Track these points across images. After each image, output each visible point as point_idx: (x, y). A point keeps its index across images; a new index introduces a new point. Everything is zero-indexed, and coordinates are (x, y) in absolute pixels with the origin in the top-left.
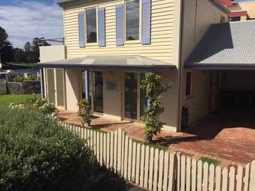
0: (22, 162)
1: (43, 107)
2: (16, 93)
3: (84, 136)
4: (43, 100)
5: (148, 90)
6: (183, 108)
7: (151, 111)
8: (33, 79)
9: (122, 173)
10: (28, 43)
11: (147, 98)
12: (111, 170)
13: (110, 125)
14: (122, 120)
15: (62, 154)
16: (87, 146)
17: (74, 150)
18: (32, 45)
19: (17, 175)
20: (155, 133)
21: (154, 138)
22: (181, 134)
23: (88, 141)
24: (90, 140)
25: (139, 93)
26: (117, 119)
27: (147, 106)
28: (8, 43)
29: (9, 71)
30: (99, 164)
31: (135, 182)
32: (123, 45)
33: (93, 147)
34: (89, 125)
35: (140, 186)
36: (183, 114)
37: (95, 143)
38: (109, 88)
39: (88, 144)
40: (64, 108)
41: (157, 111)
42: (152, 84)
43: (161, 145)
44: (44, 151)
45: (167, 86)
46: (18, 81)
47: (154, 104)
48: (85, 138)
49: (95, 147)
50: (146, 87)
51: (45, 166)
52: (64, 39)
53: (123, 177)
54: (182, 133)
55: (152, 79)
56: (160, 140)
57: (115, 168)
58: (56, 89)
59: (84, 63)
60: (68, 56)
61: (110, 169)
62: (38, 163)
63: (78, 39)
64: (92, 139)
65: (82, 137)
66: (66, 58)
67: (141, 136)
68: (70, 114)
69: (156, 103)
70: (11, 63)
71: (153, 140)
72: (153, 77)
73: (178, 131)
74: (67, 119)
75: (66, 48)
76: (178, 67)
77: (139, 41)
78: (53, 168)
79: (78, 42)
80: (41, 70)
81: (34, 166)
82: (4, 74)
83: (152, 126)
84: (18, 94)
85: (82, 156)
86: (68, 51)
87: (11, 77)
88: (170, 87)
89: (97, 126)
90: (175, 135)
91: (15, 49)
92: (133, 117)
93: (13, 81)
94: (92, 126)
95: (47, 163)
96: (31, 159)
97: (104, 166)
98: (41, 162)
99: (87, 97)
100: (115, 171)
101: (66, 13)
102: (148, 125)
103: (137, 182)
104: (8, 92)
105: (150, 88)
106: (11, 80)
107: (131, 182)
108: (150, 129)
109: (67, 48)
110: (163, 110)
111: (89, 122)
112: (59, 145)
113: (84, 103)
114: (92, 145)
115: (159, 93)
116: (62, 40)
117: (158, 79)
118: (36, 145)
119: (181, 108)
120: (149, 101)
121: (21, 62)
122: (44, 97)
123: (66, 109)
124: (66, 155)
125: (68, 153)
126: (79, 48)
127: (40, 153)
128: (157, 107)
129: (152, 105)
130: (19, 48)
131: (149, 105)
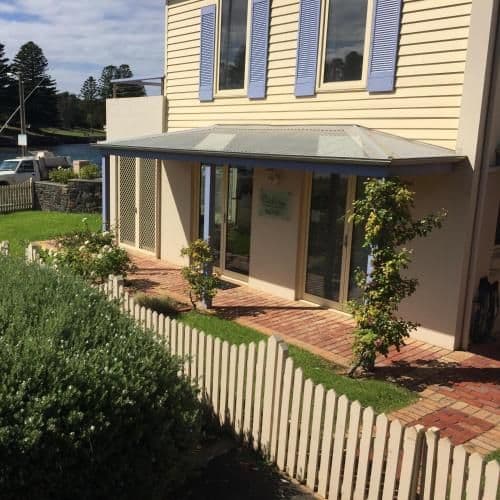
0: (24, 406)
1: (100, 256)
2: (53, 209)
3: (177, 350)
4: (104, 234)
5: (372, 229)
6: (483, 282)
7: (375, 286)
8: (92, 177)
9: (273, 453)
10: (91, 79)
11: (367, 251)
12: (247, 439)
13: (261, 309)
14: (297, 299)
15: (117, 394)
16: (183, 375)
17: (149, 385)
18: (99, 84)
19: (11, 436)
20: (383, 350)
21: (381, 362)
22: (466, 358)
23: (186, 365)
24: (190, 362)
25: (348, 232)
26: (285, 294)
27: (365, 271)
28: (47, 81)
29: (41, 154)
30: (217, 417)
31: (304, 483)
32: (315, 94)
33: (196, 381)
34: (210, 306)
35: (316, 495)
36: (479, 300)
37: (201, 373)
38: (268, 212)
39: (186, 372)
40: (154, 254)
41: (395, 288)
42: (383, 212)
43: (399, 384)
44: (74, 385)
45: (429, 221)
46: (57, 181)
47: (387, 269)
48: (180, 353)
49: (200, 383)
50: (366, 221)
51: (76, 419)
52: (163, 79)
53: (275, 464)
54: (471, 355)
55: (386, 199)
56: (400, 369)
57: (255, 436)
58: (137, 206)
59: (203, 146)
60: (170, 124)
61: (242, 435)
62: (59, 411)
63: (197, 80)
64: (194, 359)
65: (173, 353)
66: (165, 128)
67: (343, 351)
68: (166, 271)
69: (393, 266)
70: (51, 131)
71: (376, 365)
72: (386, 193)
73: (459, 347)
74: (157, 284)
75: (166, 102)
76: (472, 162)
77: (361, 84)
78: (92, 428)
79: (197, 88)
80: (104, 160)
81: (51, 420)
82: (31, 162)
83: (375, 330)
84: (56, 210)
85: (166, 404)
86: (170, 111)
87: (46, 169)
88: (439, 225)
89: (228, 309)
90: (447, 360)
91: (60, 96)
92: (330, 293)
93: (48, 179)
94: (218, 308)
95: (81, 414)
96: (42, 401)
97: (229, 427)
98: (66, 410)
99: (206, 236)
100: (256, 444)
101: (172, 12)
102: (364, 325)
103: (311, 483)
104: (36, 207)
105: (376, 223)
106: (45, 175)
107: (295, 482)
108: (369, 337)
109: (171, 104)
110: (412, 286)
111: (208, 299)
112: (111, 372)
113: (199, 250)
114: (193, 376)
115: (405, 237)
116: (160, 81)
117: (403, 201)
118: (59, 369)
119: (474, 284)
120: (371, 258)
121: (72, 127)
122: (108, 228)
123: (159, 258)
124: (125, 398)
125: (130, 395)
126: (198, 103)
127: (64, 388)
128: (394, 277)
129: (378, 271)
130: (71, 92)
131: (370, 269)
